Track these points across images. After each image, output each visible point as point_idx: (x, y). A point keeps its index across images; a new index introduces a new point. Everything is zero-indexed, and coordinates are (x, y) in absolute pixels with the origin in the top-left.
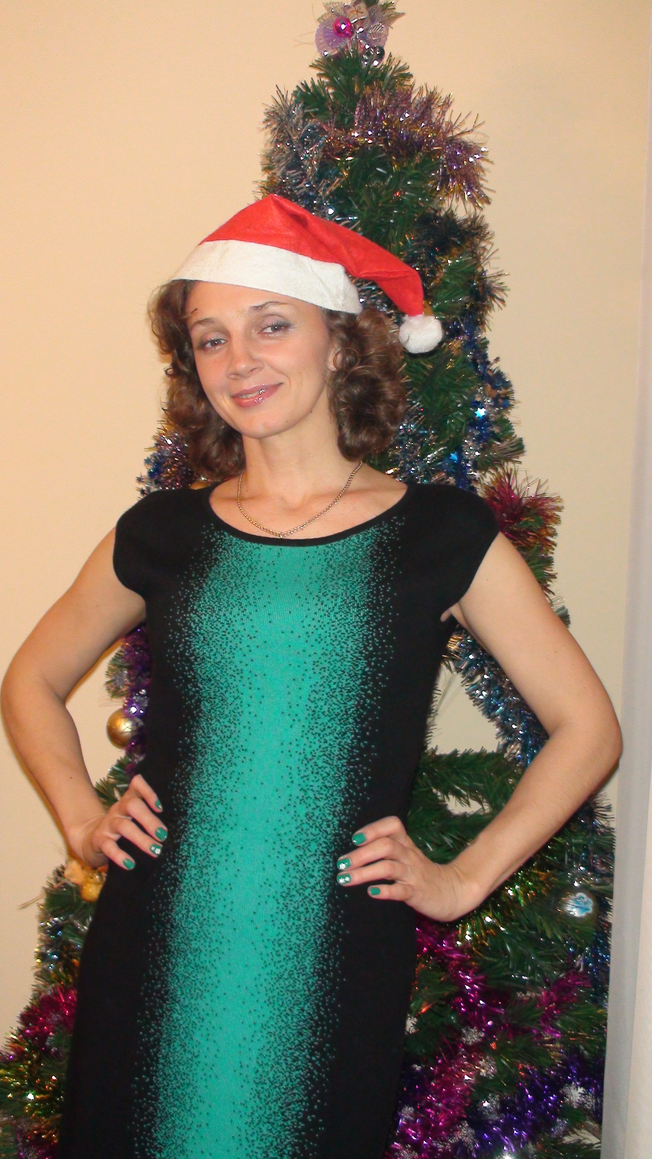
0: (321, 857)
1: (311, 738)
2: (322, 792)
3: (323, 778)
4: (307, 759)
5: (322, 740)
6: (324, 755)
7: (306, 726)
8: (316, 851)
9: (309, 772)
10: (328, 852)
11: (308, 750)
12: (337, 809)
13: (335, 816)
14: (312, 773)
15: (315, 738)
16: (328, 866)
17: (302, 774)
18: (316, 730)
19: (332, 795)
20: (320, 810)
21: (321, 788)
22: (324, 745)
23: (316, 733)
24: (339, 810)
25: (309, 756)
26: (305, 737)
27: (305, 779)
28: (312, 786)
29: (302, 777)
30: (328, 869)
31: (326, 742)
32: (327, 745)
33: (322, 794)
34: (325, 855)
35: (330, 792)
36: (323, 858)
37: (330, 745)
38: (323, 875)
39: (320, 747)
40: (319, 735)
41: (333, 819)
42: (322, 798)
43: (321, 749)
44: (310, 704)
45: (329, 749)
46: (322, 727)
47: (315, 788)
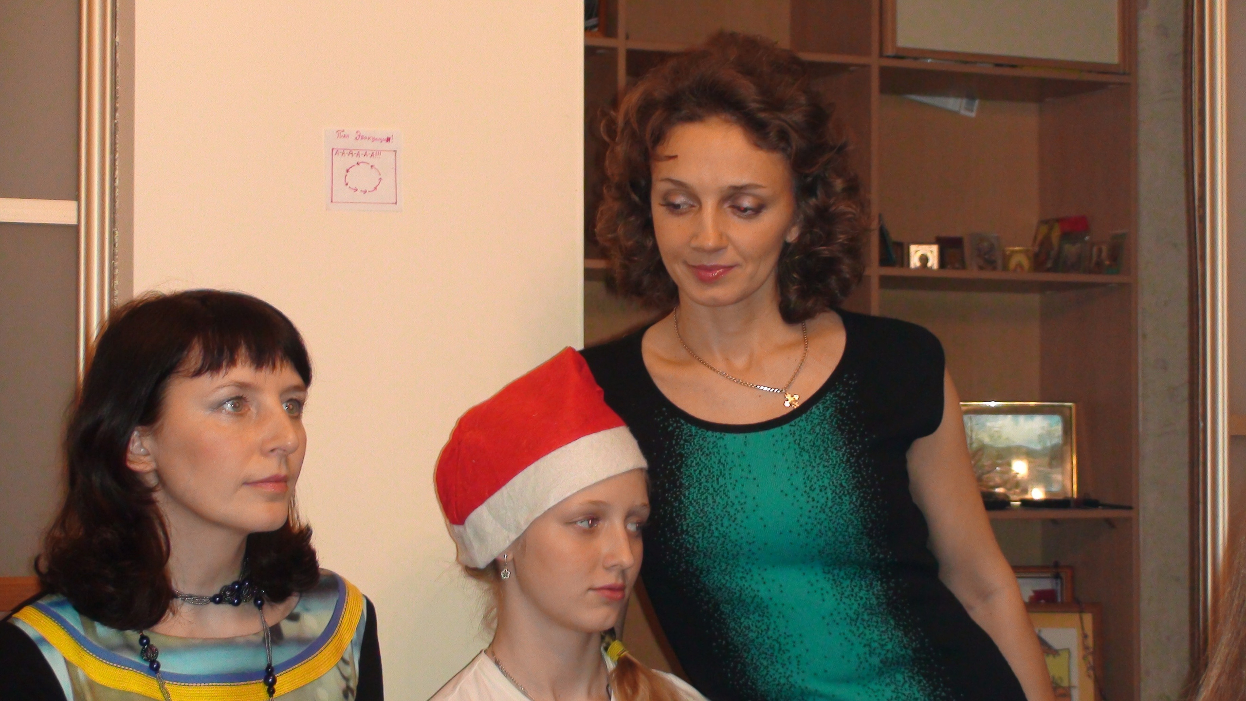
0: (912, 680)
1: (847, 601)
2: (883, 637)
3: (876, 627)
4: (853, 620)
5: (858, 599)
6: (866, 610)
7: (837, 594)
8: (904, 679)
9: (862, 629)
10: (914, 674)
11: (851, 613)
12: (905, 641)
13: (906, 648)
14: (865, 628)
15: (850, 600)
16: (922, 684)
17: (857, 634)
18: (846, 594)
19: (892, 635)
20: (892, 652)
21: (881, 635)
22: (862, 602)
23: (849, 596)
24: (907, 641)
25: (854, 617)
26: (841, 603)
27: (862, 636)
28: (871, 638)
29: (859, 636)
30: (924, 686)
31: (861, 598)
32: (864, 600)
33: (885, 639)
34: (913, 678)
35: (890, 634)
36: (914, 680)
37: (866, 599)
38: (924, 693)
39: (859, 604)
40: (852, 595)
41: (906, 652)
42: (887, 642)
43: (861, 606)
44: (827, 576)
45: (868, 602)
46: (849, 589)
47: (876, 638)
